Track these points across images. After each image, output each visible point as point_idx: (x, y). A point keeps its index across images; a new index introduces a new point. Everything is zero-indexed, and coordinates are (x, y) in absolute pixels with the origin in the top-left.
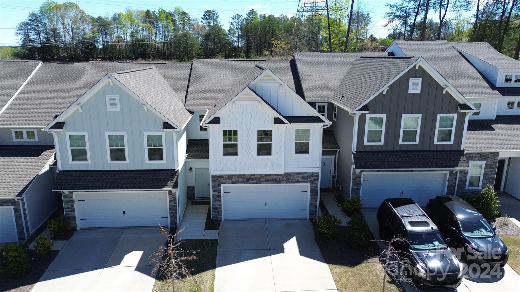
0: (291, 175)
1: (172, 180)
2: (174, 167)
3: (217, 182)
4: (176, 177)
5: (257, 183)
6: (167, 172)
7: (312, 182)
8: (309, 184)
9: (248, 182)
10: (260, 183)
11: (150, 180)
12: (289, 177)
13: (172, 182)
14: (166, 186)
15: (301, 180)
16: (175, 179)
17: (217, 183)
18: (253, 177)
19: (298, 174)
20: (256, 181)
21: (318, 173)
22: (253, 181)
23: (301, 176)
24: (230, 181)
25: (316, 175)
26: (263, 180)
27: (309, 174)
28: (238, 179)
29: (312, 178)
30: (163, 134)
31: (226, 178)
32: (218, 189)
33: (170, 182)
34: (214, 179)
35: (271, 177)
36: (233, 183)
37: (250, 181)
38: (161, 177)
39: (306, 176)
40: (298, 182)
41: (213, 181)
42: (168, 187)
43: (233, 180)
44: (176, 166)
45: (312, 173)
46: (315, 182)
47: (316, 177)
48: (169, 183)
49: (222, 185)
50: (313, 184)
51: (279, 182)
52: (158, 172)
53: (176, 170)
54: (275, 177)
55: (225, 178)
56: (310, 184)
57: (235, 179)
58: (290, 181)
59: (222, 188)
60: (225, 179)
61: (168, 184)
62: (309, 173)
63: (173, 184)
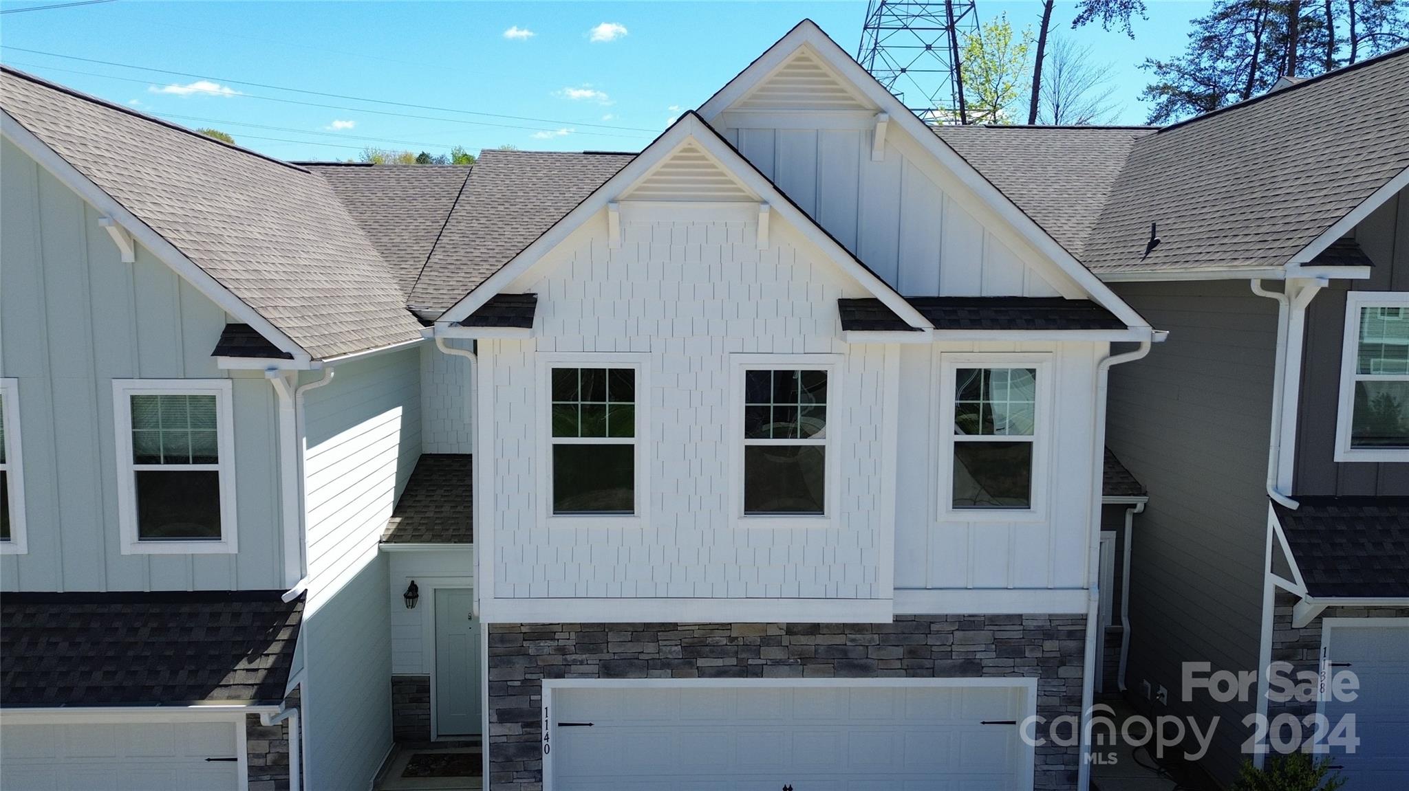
0: (934, 627)
1: (259, 653)
2: (282, 577)
3: (520, 664)
4: (284, 635)
5: (744, 671)
6: (237, 606)
7: (1046, 669)
8: (1030, 684)
9: (691, 665)
10: (758, 672)
11: (131, 653)
12: (919, 639)
13: (254, 666)
14: (216, 692)
15: (987, 657)
16: (275, 648)
17: (517, 674)
18: (720, 638)
19: (968, 623)
20: (734, 661)
21: (1083, 619)
22: (719, 662)
23: (985, 635)
24: (593, 659)
25: (1073, 627)
26: (776, 653)
27: (1031, 624)
28: (633, 648)
29: (1049, 645)
30: (222, 391)
31: (570, 641)
32: (521, 703)
33: (243, 664)
34: (500, 649)
35: (819, 639)
36: (608, 671)
37: (701, 662)
38: (199, 635)
39: (1014, 634)
40: (971, 668)
41: (496, 660)
42: (229, 698)
43: (606, 657)
44: (291, 571)
45: (1051, 618)
46: (1063, 672)
47: (1072, 645)
48: (241, 674)
49: (548, 685)
50: (1055, 682)
51: (861, 669)
52: (185, 609)
53: (286, 598)
54: (839, 640)
55: (561, 643)
56: (1035, 679)
57: (615, 648)
58: (928, 663)
59: (547, 700)
60: (562, 651)
61: (230, 679)
62: (1033, 617)
63: (258, 678)
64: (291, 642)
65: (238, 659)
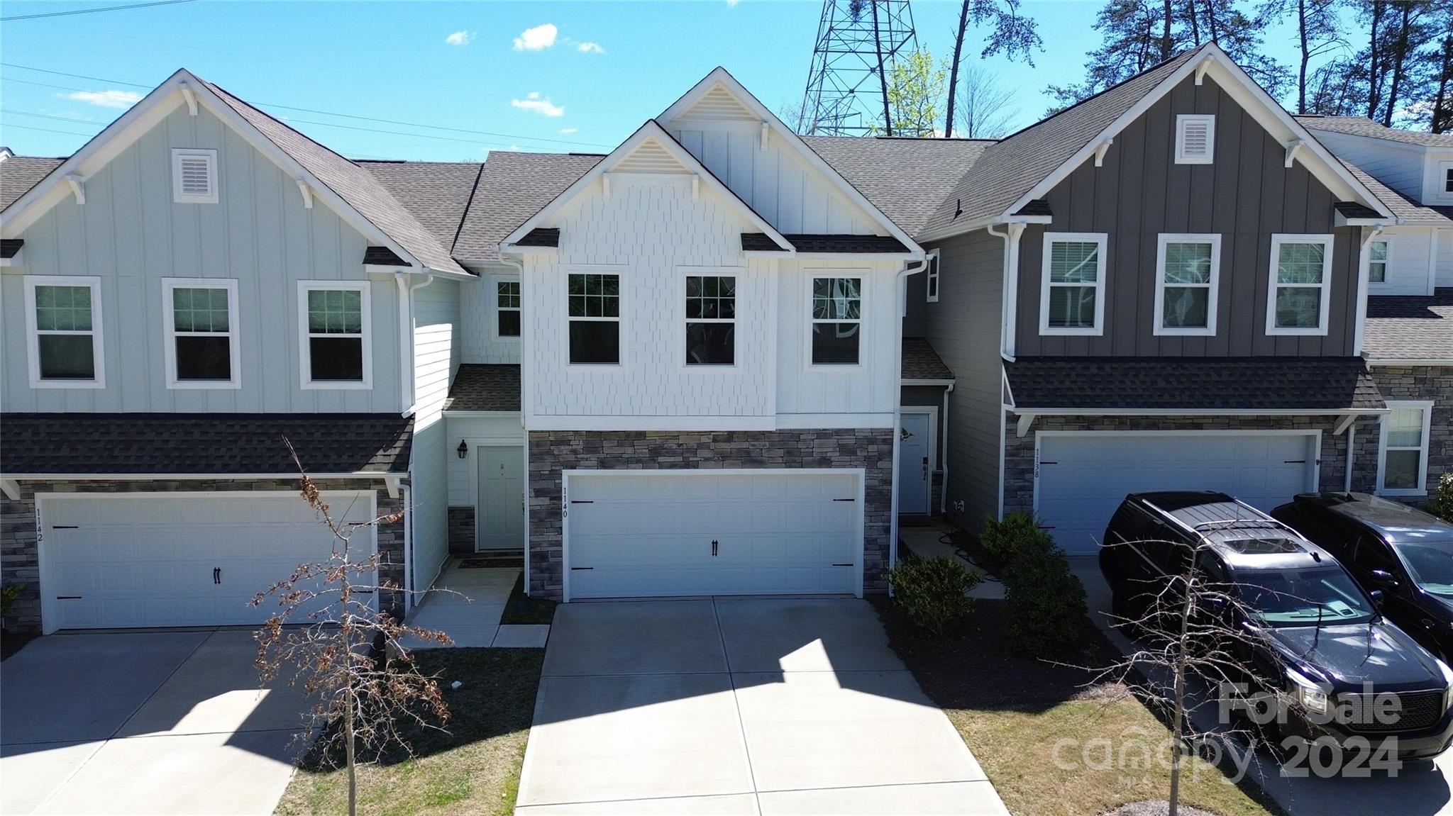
0: (802, 437)
1: (390, 445)
2: (400, 406)
3: (549, 459)
4: (404, 437)
5: (687, 465)
6: (373, 422)
7: (870, 463)
8: (861, 472)
9: (654, 461)
10: (695, 466)
11: (311, 446)
12: (793, 444)
13: (387, 453)
14: (367, 466)
15: (835, 456)
16: (400, 444)
17: (546, 468)
18: (672, 444)
19: (822, 434)
20: (681, 459)
21: (892, 431)
22: (672, 459)
23: (833, 442)
24: (594, 459)
25: (885, 437)
26: (707, 454)
27: (860, 435)
28: (619, 451)
29: (871, 448)
30: (364, 287)
31: (578, 445)
32: (550, 485)
33: (381, 452)
34: (536, 450)
35: (734, 445)
36: (603, 464)
37: (660, 459)
38: (352, 437)
39: (849, 441)
40: (825, 462)
41: (534, 458)
42: (375, 470)
43: (602, 456)
44: (406, 401)
45: (872, 430)
46: (879, 464)
47: (885, 447)
48: (380, 457)
49: (566, 474)
50: (876, 471)
51: (759, 463)
52: (341, 423)
53: (405, 416)
54: (745, 445)
55: (574, 447)
56: (864, 469)
57: (609, 449)
58: (799, 459)
59: (565, 484)
60: (574, 452)
61: (374, 460)
62: (861, 430)
63: (392, 459)
64: (409, 441)
65: (378, 449)
